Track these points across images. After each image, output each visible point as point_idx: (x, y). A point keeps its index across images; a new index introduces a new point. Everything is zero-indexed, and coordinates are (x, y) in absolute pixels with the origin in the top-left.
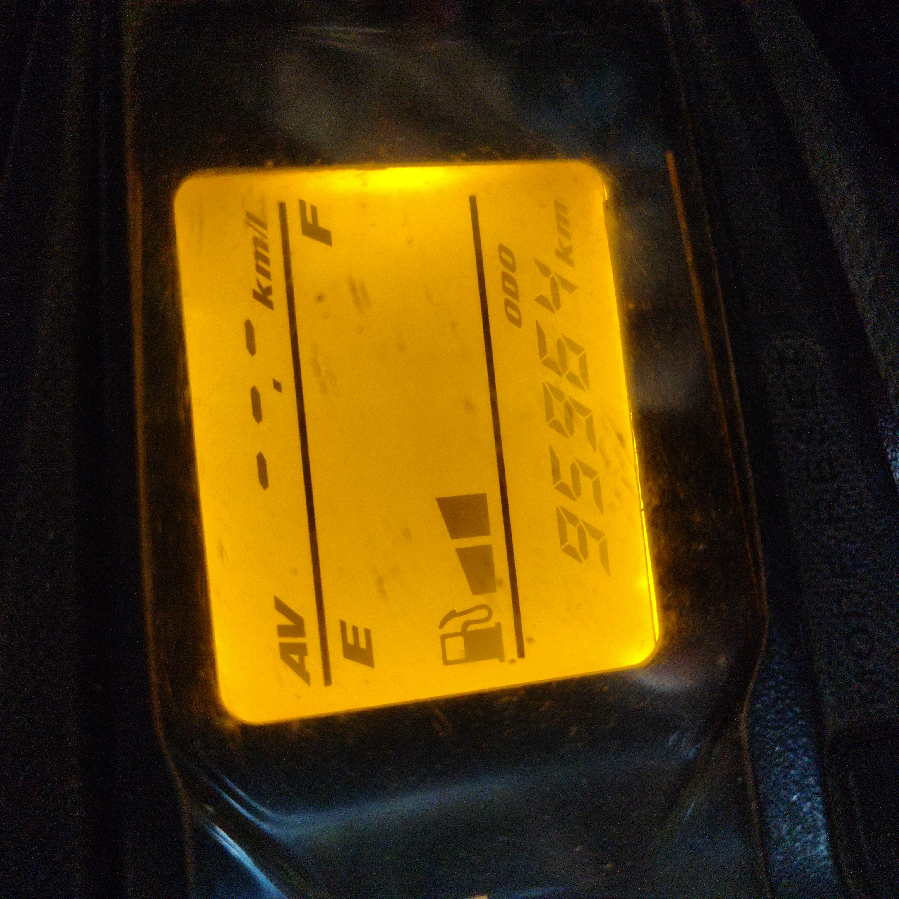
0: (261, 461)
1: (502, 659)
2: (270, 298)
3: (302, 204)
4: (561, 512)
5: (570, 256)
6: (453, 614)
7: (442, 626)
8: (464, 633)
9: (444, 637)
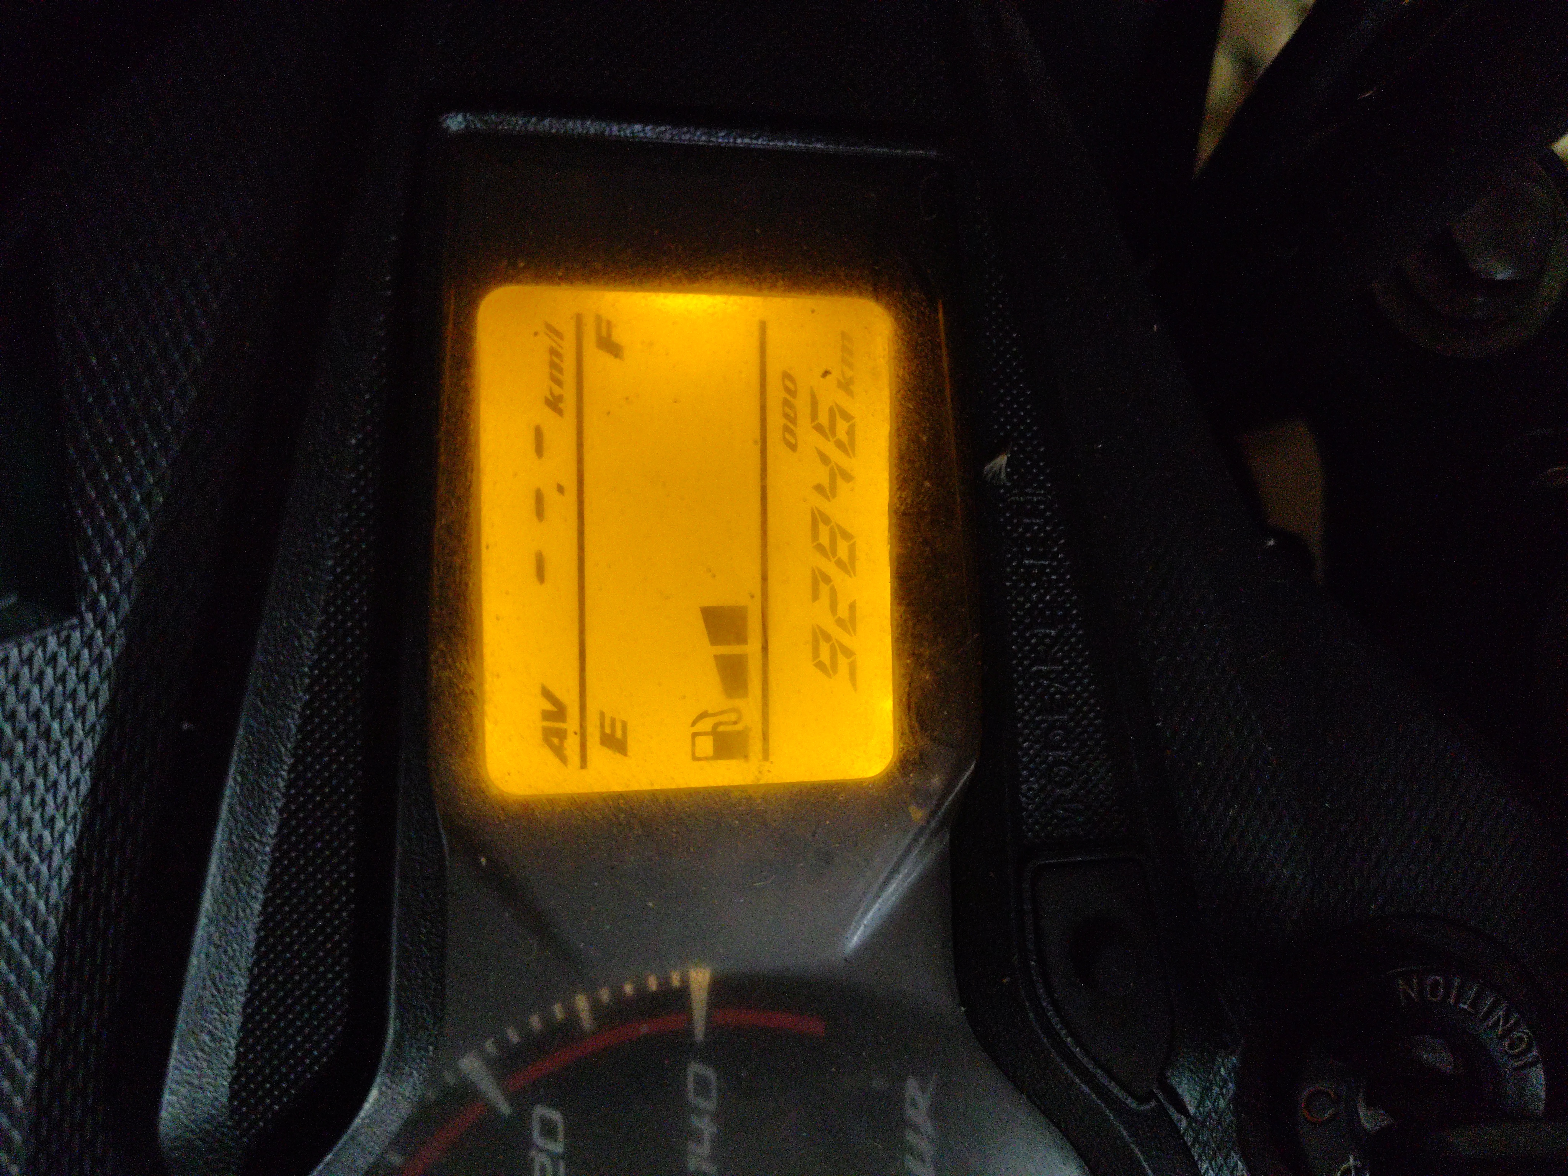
0: (540, 558)
1: (748, 760)
3: (598, 318)
4: (816, 629)
5: (851, 387)
6: (703, 715)
7: (694, 724)
8: (714, 733)
9: (695, 735)
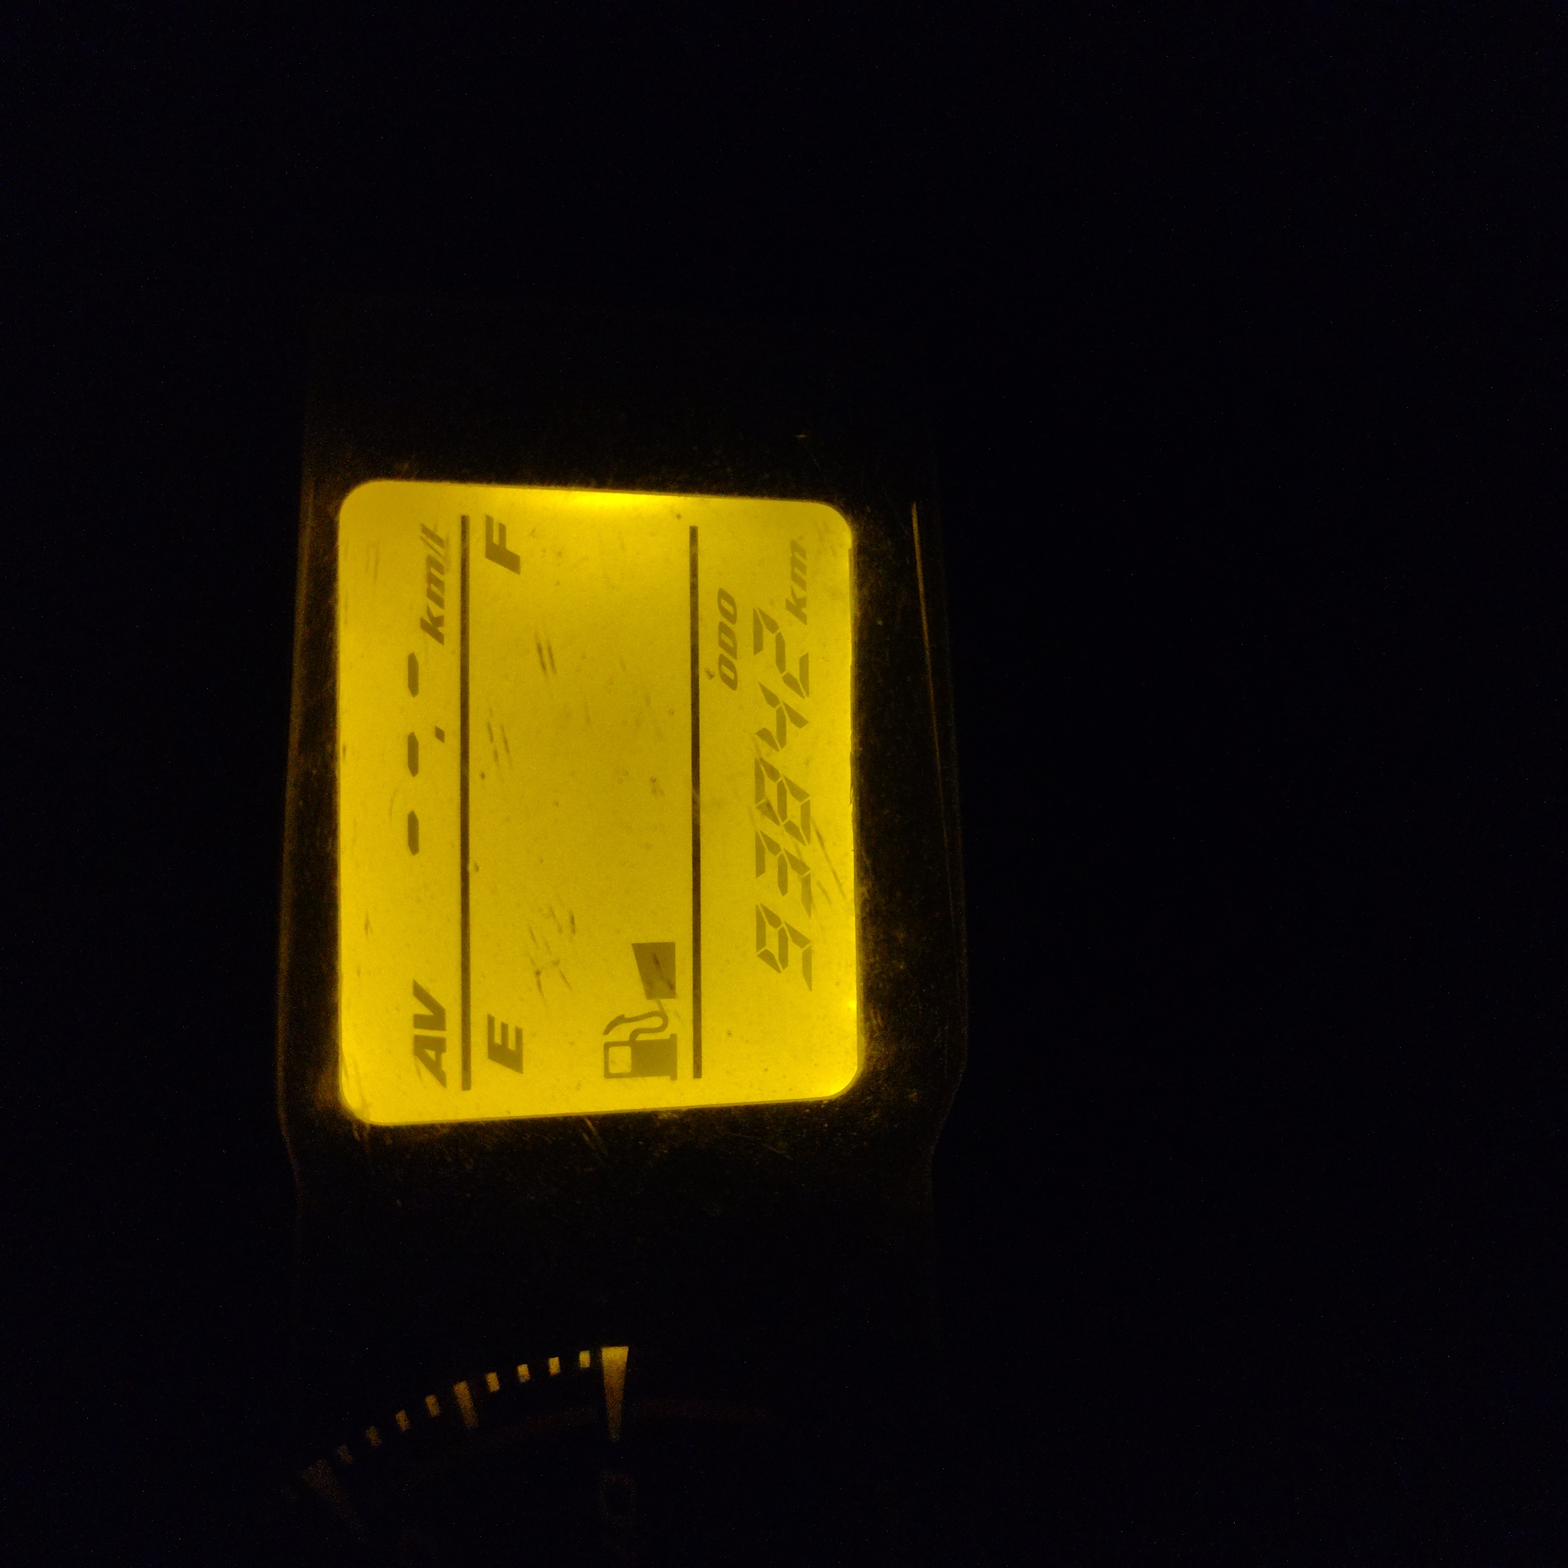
0: (413, 822)
1: (674, 1077)
2: (440, 629)
3: (489, 520)
4: (762, 910)
5: (804, 610)
6: (621, 1020)
7: (607, 1032)
8: (633, 1042)
9: (607, 1046)
